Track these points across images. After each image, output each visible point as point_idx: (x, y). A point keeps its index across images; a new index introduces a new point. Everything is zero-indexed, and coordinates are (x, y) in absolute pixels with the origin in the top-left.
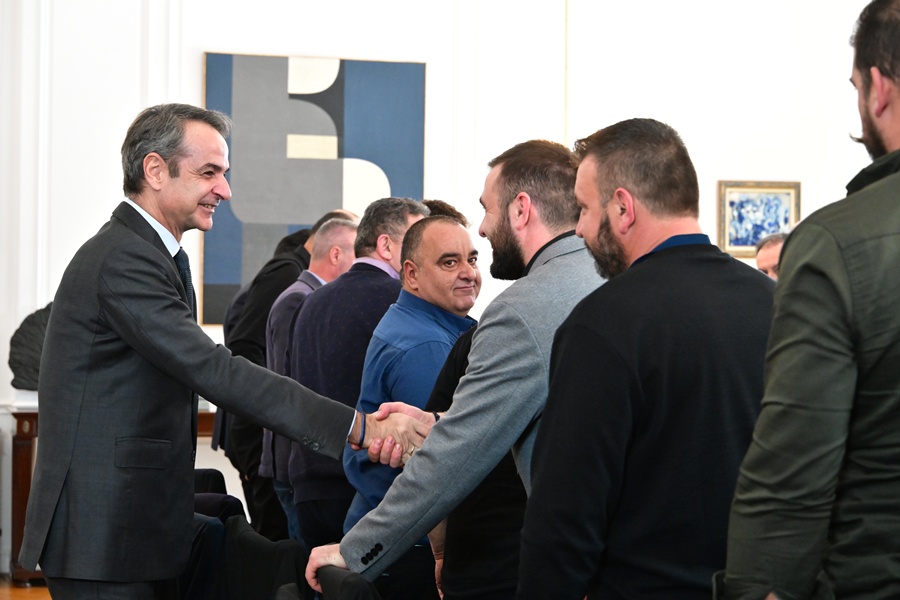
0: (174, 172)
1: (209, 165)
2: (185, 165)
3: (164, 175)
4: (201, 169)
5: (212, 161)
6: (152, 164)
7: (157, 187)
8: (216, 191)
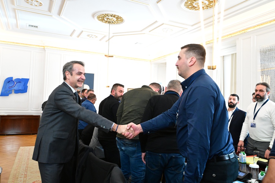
0: (72, 75)
1: (79, 72)
2: (74, 73)
3: (70, 76)
4: (77, 73)
5: (79, 71)
6: (67, 73)
7: (69, 78)
8: (82, 78)
